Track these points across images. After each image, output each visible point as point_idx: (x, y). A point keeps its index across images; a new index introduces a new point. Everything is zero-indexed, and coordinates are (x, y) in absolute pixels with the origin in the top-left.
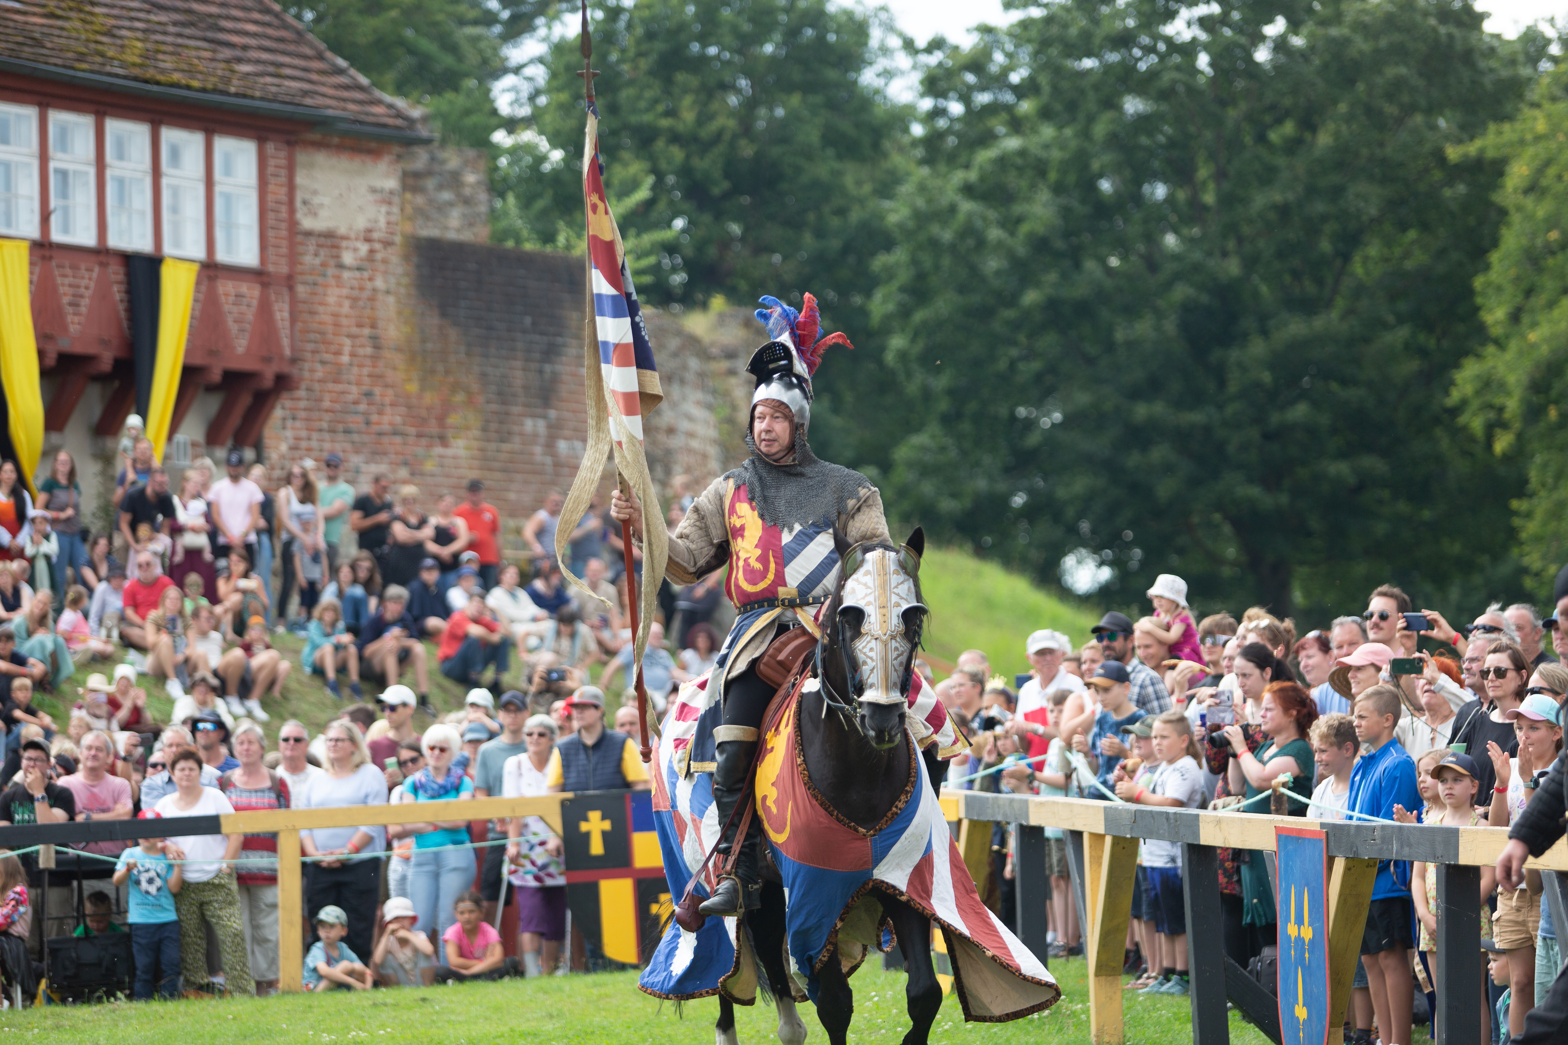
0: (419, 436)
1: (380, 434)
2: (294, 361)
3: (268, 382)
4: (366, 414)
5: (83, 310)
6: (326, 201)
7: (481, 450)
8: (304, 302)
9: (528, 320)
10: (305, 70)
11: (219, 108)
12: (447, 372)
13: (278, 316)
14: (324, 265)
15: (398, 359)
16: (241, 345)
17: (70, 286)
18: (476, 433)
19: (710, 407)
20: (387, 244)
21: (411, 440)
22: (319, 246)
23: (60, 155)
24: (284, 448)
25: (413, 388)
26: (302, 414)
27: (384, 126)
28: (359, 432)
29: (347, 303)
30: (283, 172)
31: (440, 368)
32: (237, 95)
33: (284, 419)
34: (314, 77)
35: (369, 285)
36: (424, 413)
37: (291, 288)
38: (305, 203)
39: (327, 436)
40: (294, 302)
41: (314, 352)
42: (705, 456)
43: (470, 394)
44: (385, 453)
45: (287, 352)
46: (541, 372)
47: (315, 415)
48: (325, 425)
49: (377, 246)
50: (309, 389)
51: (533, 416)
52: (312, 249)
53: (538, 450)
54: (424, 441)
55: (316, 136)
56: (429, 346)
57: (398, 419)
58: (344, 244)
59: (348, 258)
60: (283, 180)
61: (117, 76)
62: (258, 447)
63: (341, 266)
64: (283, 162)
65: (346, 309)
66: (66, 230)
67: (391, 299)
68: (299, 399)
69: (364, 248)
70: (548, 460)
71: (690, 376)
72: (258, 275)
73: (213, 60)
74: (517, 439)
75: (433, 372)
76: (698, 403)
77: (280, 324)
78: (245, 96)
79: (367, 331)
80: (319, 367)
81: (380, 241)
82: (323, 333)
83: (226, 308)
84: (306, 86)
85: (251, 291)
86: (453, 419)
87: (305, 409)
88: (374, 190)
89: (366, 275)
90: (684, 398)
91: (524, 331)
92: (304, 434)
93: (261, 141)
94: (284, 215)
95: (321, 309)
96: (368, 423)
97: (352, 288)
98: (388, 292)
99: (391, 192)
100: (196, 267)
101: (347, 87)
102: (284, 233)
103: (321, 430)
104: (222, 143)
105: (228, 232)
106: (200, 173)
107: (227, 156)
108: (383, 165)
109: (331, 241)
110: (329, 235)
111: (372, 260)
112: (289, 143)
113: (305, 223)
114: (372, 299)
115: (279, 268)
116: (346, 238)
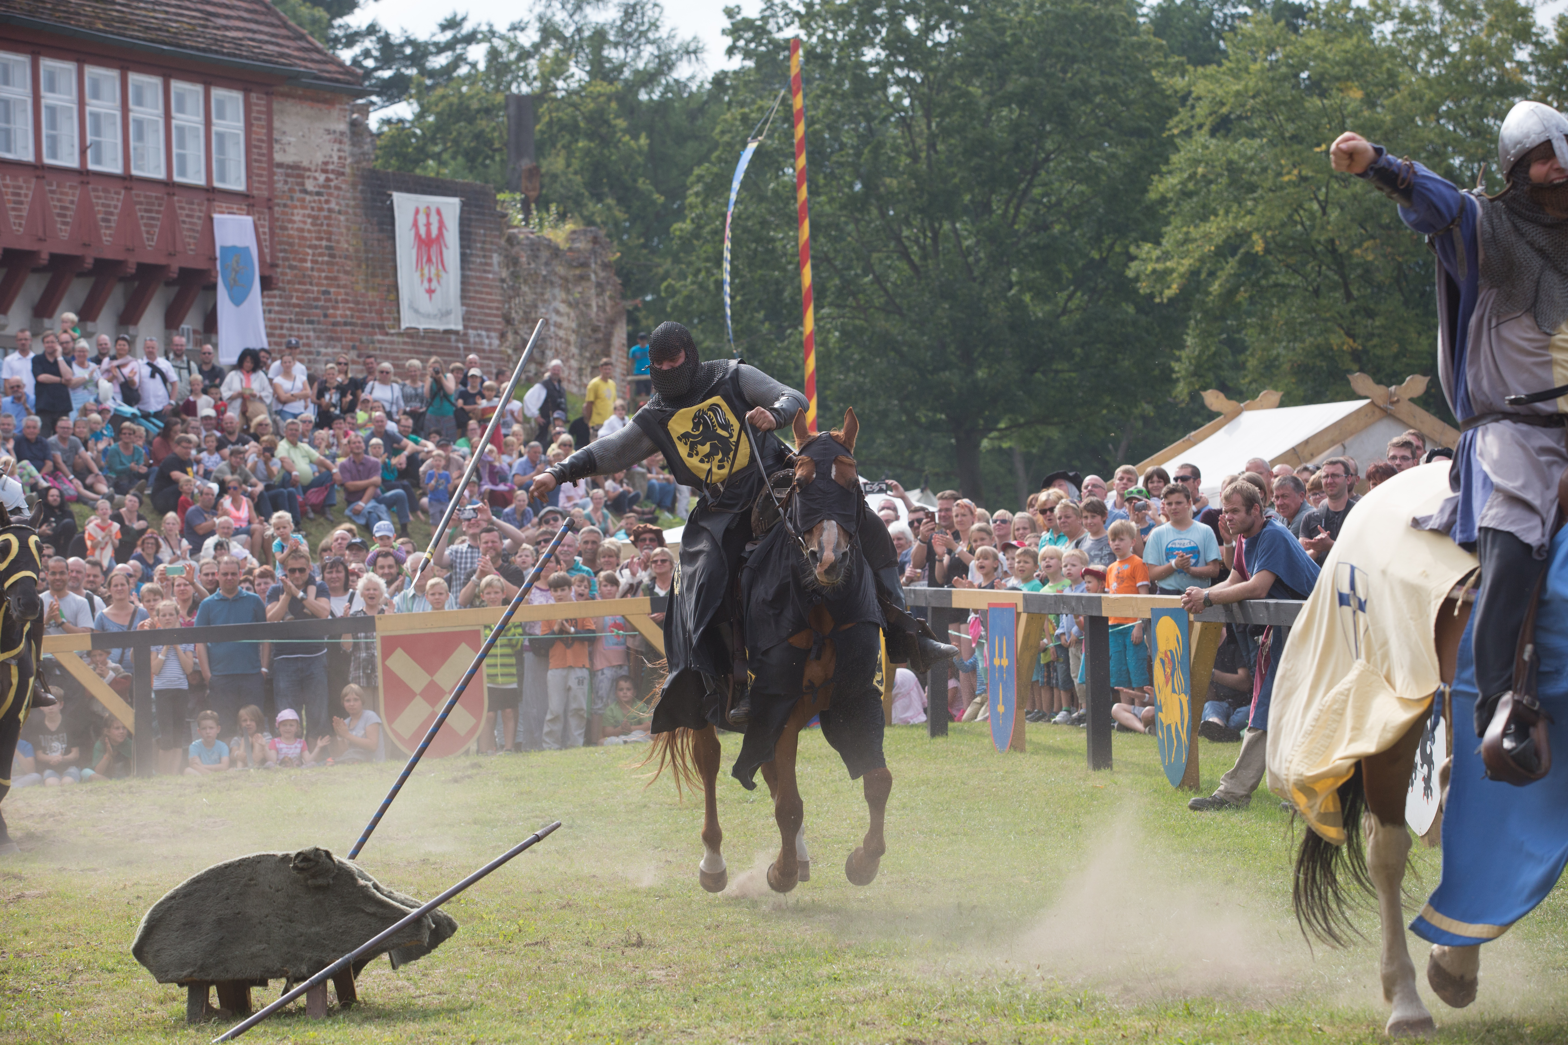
0: (365, 325)
1: (334, 324)
2: (273, 266)
4: (324, 308)
5: (113, 225)
6: (293, 139)
8: (277, 220)
10: (273, 35)
11: (217, 65)
12: (385, 276)
14: (291, 190)
15: (349, 265)
17: (103, 205)
19: (570, 305)
20: (339, 174)
22: (288, 175)
23: (94, 102)
25: (360, 287)
26: (277, 308)
27: (337, 81)
28: (319, 323)
29: (309, 221)
30: (264, 116)
31: (379, 271)
32: (228, 54)
34: (282, 41)
35: (326, 206)
37: (270, 208)
39: (295, 326)
41: (285, 259)
42: (568, 342)
44: (339, 339)
45: (268, 259)
49: (332, 176)
50: (281, 289)
52: (282, 178)
55: (285, 89)
57: (348, 313)
58: (307, 174)
59: (310, 185)
60: (263, 123)
61: (138, 38)
63: (304, 191)
64: (264, 109)
65: (308, 225)
66: (98, 160)
68: (274, 297)
69: (322, 178)
70: (461, 345)
71: (557, 280)
72: (245, 197)
73: (206, 26)
75: (374, 275)
76: (563, 302)
78: (235, 55)
79: (324, 243)
81: (333, 171)
82: (291, 244)
84: (277, 49)
85: (240, 211)
87: (279, 304)
88: (328, 132)
89: (323, 198)
90: (554, 297)
93: (246, 91)
94: (265, 151)
95: (290, 225)
96: (326, 316)
97: (313, 209)
98: (340, 212)
99: (342, 134)
101: (305, 50)
102: (265, 165)
103: (291, 321)
104: (217, 93)
105: (222, 164)
106: (201, 118)
107: (221, 104)
108: (335, 112)
109: (297, 171)
110: (296, 167)
111: (329, 187)
112: (267, 94)
113: (278, 157)
114: (327, 218)
115: (261, 192)
116: (308, 169)
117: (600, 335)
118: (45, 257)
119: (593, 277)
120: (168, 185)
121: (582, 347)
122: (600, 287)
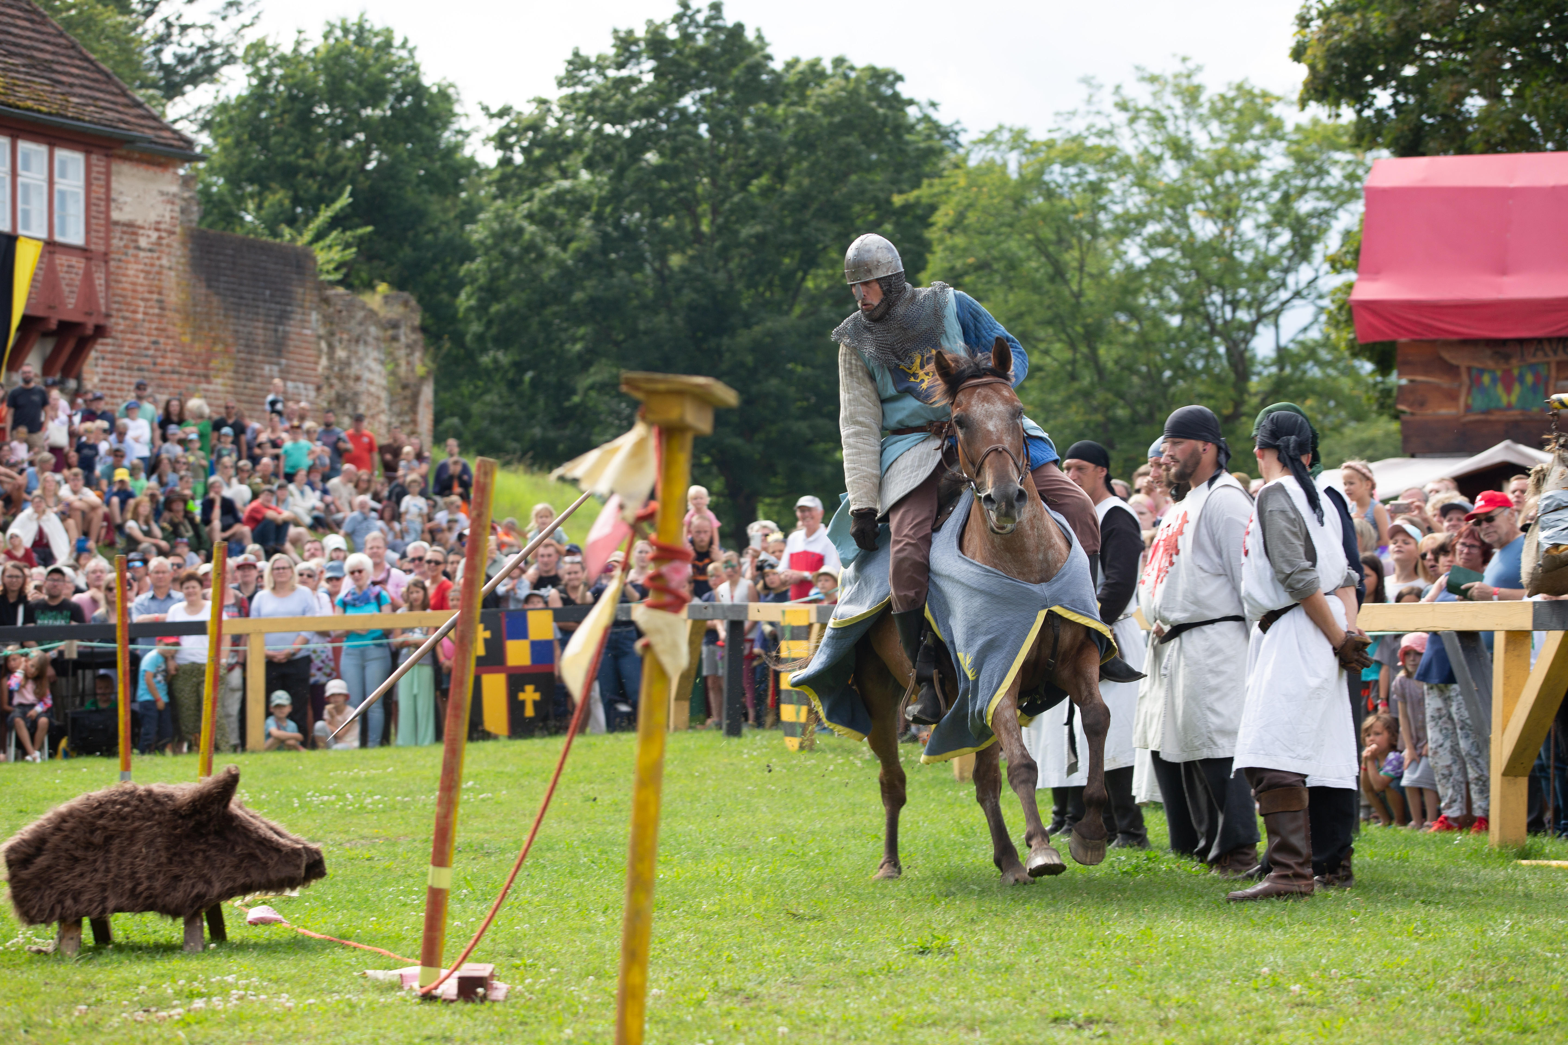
0: (191, 374)
1: (163, 372)
2: (107, 316)
3: (89, 331)
4: (153, 357)
6: (128, 199)
7: (234, 386)
8: (114, 273)
9: (268, 292)
10: (113, 103)
11: (60, 128)
12: (211, 329)
13: (97, 282)
14: (126, 246)
15: (177, 317)
16: (71, 302)
18: (230, 374)
19: (382, 363)
20: (171, 233)
21: (185, 377)
22: (124, 232)
24: (96, 380)
25: (187, 339)
26: (109, 356)
27: (171, 146)
28: (148, 370)
29: (142, 275)
30: (103, 177)
31: (206, 325)
32: (72, 118)
33: (97, 359)
34: (121, 109)
35: (157, 262)
36: (194, 358)
37: (106, 262)
38: (116, 200)
39: (126, 372)
40: (107, 273)
41: (119, 310)
42: (378, 398)
43: (226, 346)
44: (166, 387)
45: (103, 309)
46: (276, 331)
47: (119, 356)
48: (124, 364)
49: (164, 234)
50: (115, 338)
51: (271, 363)
52: (118, 235)
54: (194, 379)
55: (123, 152)
56: (199, 309)
57: (176, 362)
58: (141, 231)
59: (143, 242)
60: (102, 183)
62: (79, 378)
63: (138, 248)
64: (103, 170)
65: (141, 279)
68: (108, 345)
69: (154, 235)
71: (370, 339)
72: (84, 251)
73: (53, 93)
74: (258, 379)
75: (200, 328)
76: (375, 359)
77: (98, 288)
78: (78, 119)
80: (121, 321)
81: (166, 231)
82: (125, 297)
83: (61, 275)
84: (117, 115)
85: (79, 263)
86: (214, 363)
87: (111, 352)
88: (162, 193)
89: (155, 255)
90: (367, 355)
91: (265, 301)
92: (110, 370)
93: (88, 153)
94: (103, 209)
95: (124, 279)
96: (155, 364)
97: (145, 265)
98: (170, 268)
99: (174, 195)
100: (41, 244)
101: (143, 117)
102: (102, 222)
103: (122, 368)
104: (61, 154)
105: (63, 218)
106: (45, 175)
107: (63, 163)
108: (168, 175)
109: (131, 229)
110: (130, 225)
111: (160, 245)
112: (107, 156)
113: (115, 215)
114: (159, 273)
115: (98, 247)
116: (142, 228)
117: (408, 393)
119: (403, 339)
121: (392, 403)
122: (411, 347)
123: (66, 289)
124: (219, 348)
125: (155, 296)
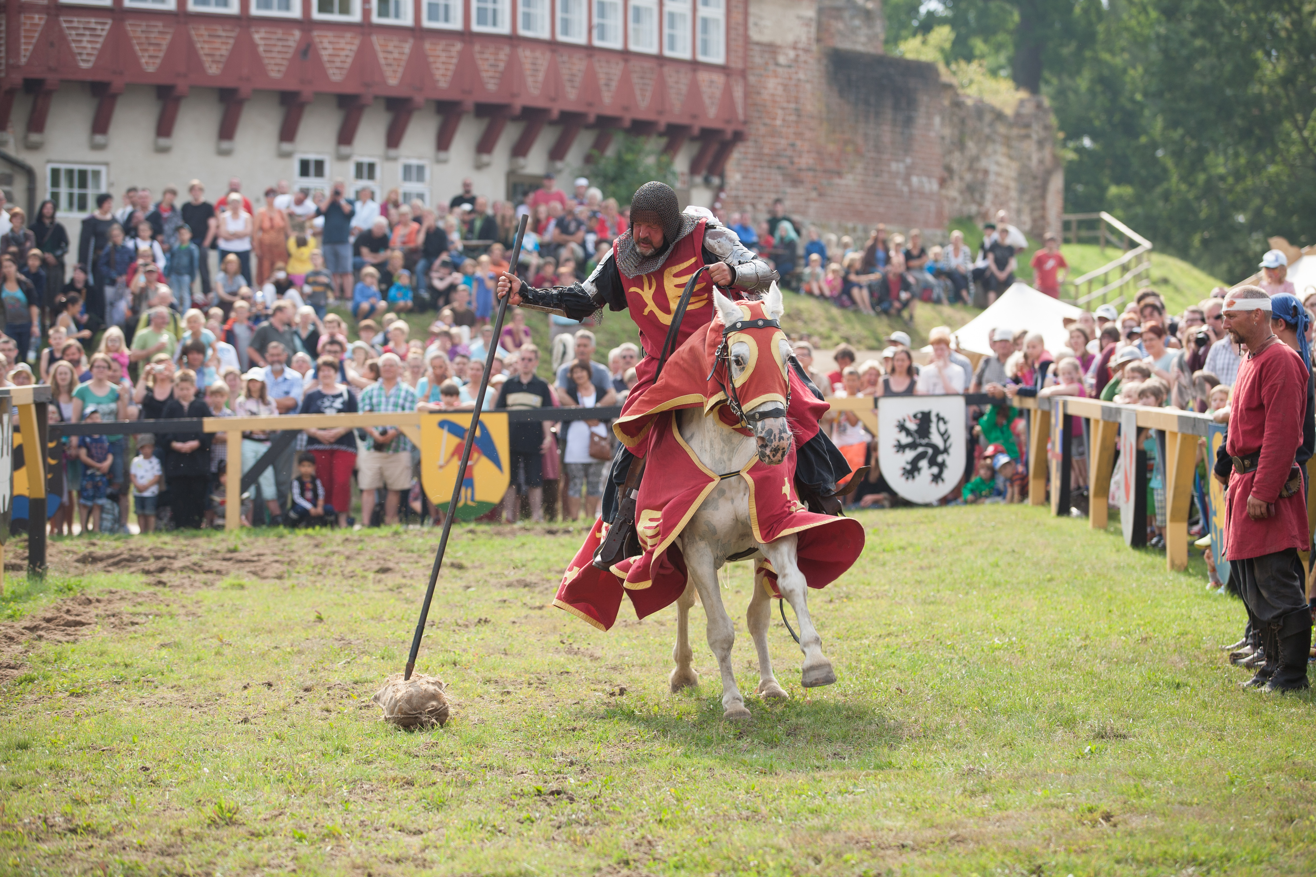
0: (825, 171)
1: (800, 170)
2: (745, 123)
3: (729, 135)
4: (791, 157)
5: (613, 88)
6: (769, 23)
7: (864, 181)
8: (753, 87)
12: (843, 132)
13: (736, 94)
14: (766, 63)
15: (813, 123)
16: (712, 112)
17: (605, 73)
18: (861, 171)
19: (1010, 157)
20: (806, 51)
21: (820, 174)
22: (763, 51)
24: (737, 176)
25: (822, 141)
26: (750, 156)
28: (786, 168)
29: (780, 88)
31: (838, 129)
33: (739, 159)
35: (795, 77)
36: (827, 156)
37: (745, 77)
38: (756, 24)
39: (766, 170)
40: (746, 85)
41: (759, 118)
42: (1007, 188)
43: (857, 146)
45: (741, 117)
46: (903, 134)
47: (759, 157)
48: (765, 164)
49: (801, 52)
50: (756, 141)
51: (897, 161)
52: (759, 53)
53: (899, 183)
54: (827, 175)
56: (832, 116)
57: (811, 161)
58: (780, 51)
59: (782, 60)
60: (742, 10)
62: (722, 176)
63: (777, 64)
65: (780, 90)
66: (602, 38)
67: (808, 87)
68: (748, 147)
69: (792, 54)
70: (906, 189)
71: (999, 138)
72: (724, 69)
74: (886, 175)
75: (834, 131)
76: (1004, 155)
77: (737, 99)
80: (761, 127)
81: (802, 49)
82: (765, 106)
83: (703, 89)
85: (719, 79)
86: (846, 162)
87: (752, 153)
88: (799, 17)
89: (793, 70)
90: (995, 152)
92: (751, 169)
94: (742, 31)
95: (764, 91)
96: (792, 163)
97: (784, 78)
98: (807, 81)
99: (811, 19)
102: (741, 43)
103: (761, 167)
105: (705, 42)
106: (689, 6)
108: (805, 2)
109: (772, 49)
110: (770, 45)
111: (797, 61)
113: (754, 37)
114: (796, 86)
115: (737, 64)
116: (780, 47)
117: (1038, 183)
118: (555, 114)
119: (1035, 137)
120: (660, 59)
121: (1022, 191)
122: (1041, 144)
123: (707, 101)
124: (850, 148)
125: (792, 106)
